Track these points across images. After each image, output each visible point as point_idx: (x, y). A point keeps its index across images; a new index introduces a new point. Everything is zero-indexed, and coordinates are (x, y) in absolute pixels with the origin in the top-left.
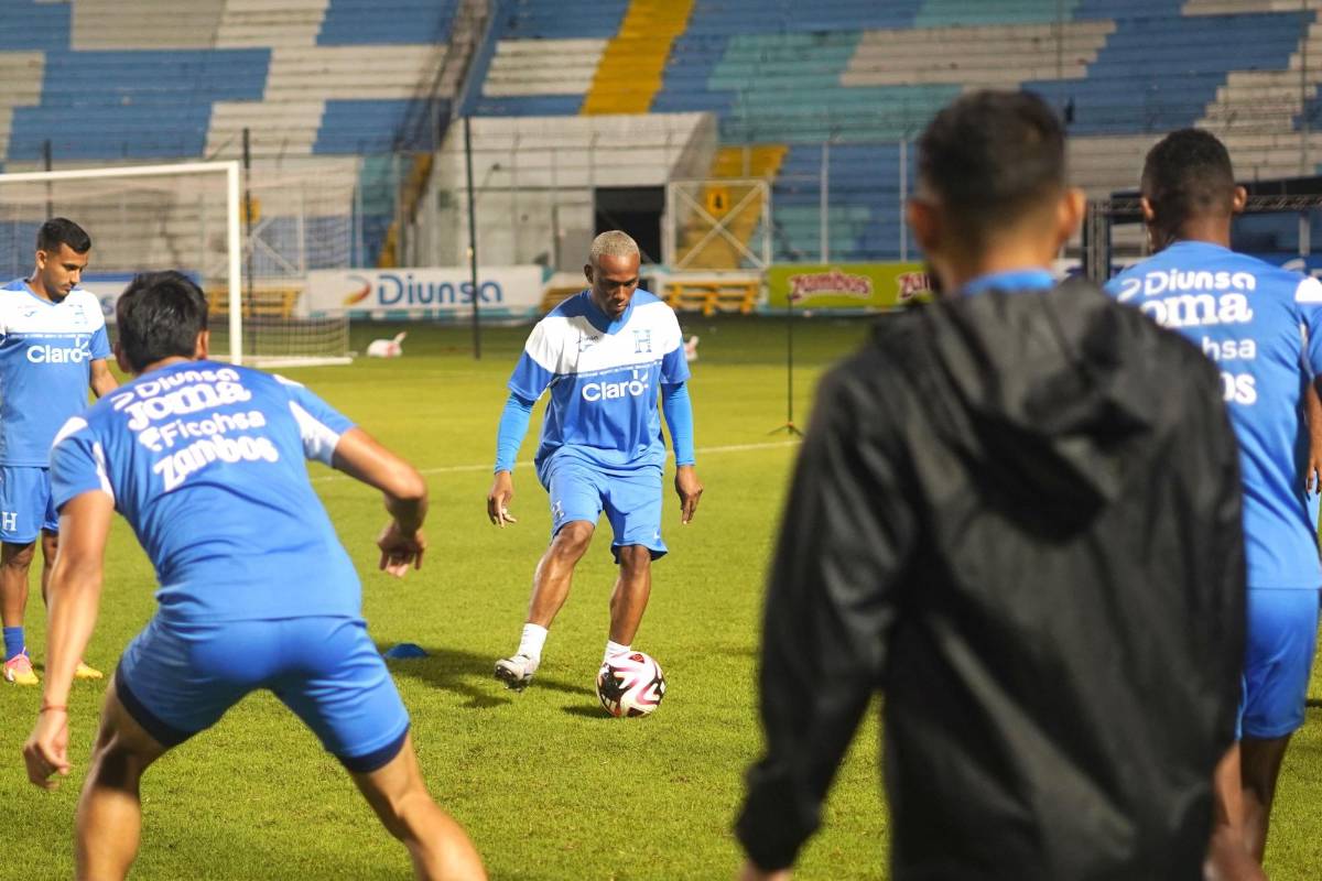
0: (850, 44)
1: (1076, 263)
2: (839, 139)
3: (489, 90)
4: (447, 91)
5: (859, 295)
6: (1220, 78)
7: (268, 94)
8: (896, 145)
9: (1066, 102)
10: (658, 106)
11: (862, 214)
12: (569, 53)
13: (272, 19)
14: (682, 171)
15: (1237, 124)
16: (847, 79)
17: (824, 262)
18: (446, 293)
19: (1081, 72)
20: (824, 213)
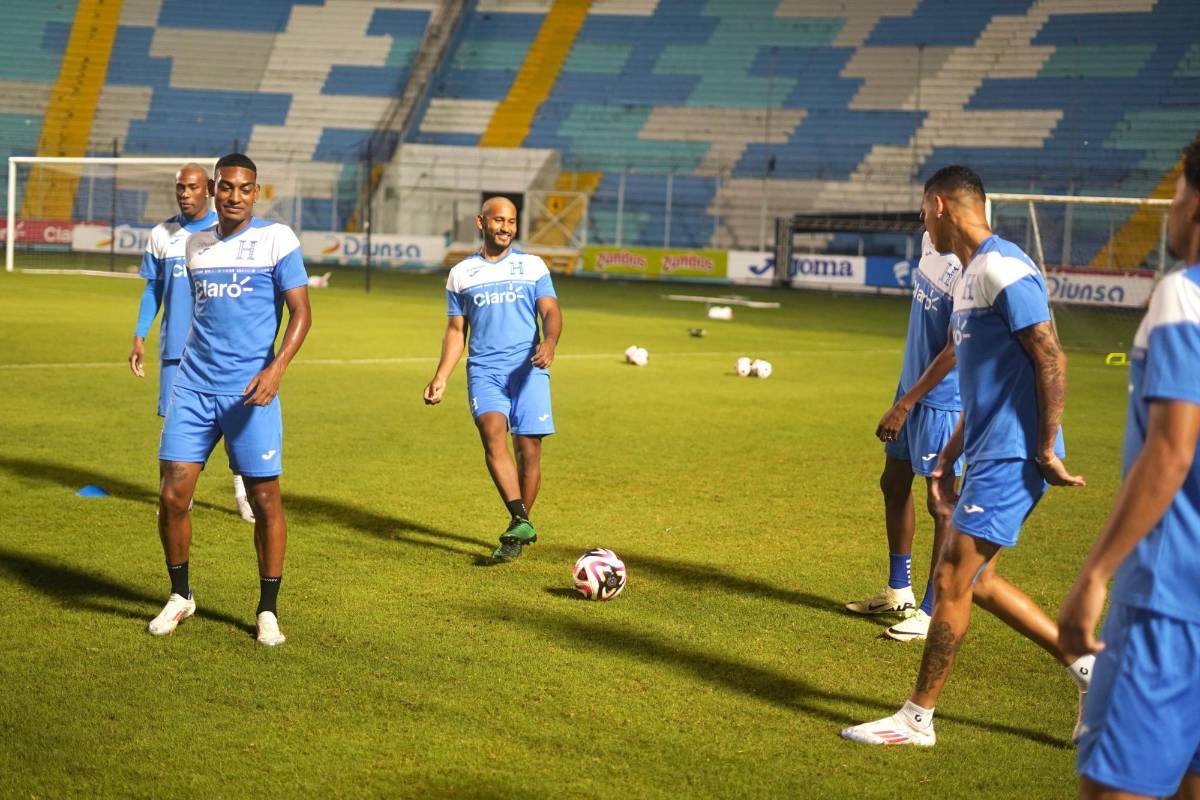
0: (646, 114)
1: (770, 256)
2: (633, 171)
3: (424, 128)
4: (397, 126)
5: (638, 268)
6: (868, 148)
7: (288, 122)
8: (664, 176)
9: (770, 157)
10: (526, 144)
11: (644, 217)
12: (474, 108)
13: (295, 76)
14: (537, 184)
15: (873, 177)
16: (642, 135)
17: (618, 245)
18: (386, 251)
19: (784, 140)
20: (620, 216)
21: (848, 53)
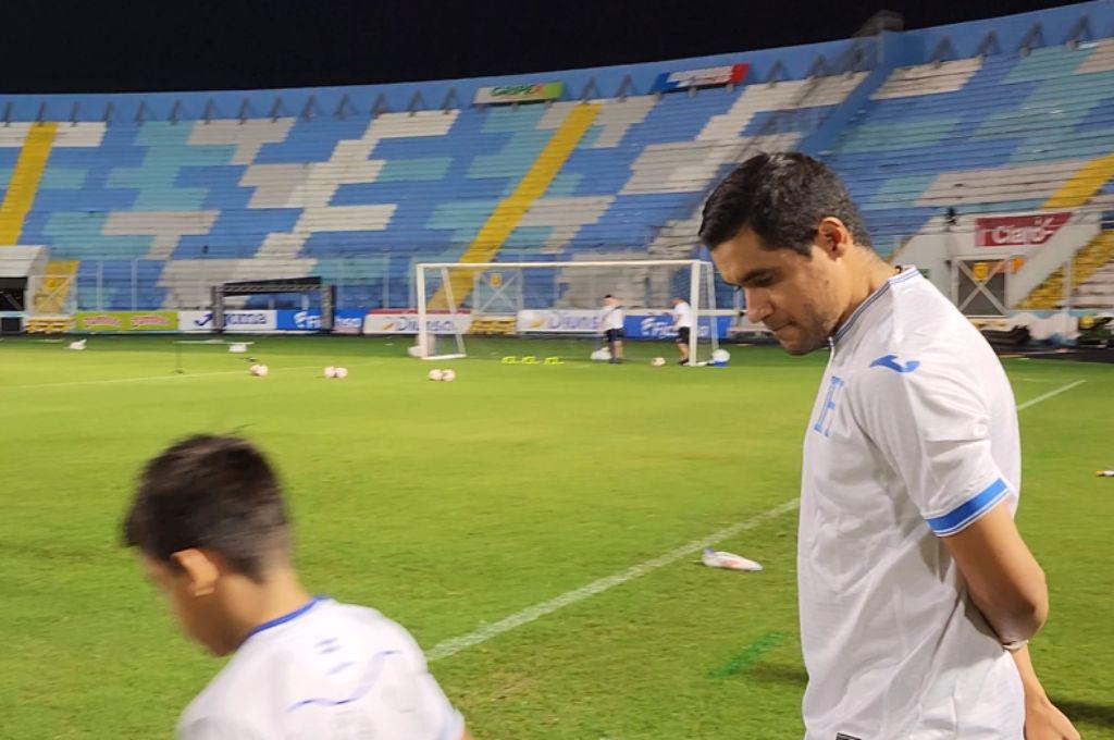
0: (105, 217)
1: (208, 312)
2: (106, 258)
9: (204, 245)
10: (21, 242)
11: (113, 291)
14: (34, 269)
15: (270, 255)
16: (104, 232)
17: (99, 311)
19: (206, 232)
20: (100, 290)
21: (242, 169)
